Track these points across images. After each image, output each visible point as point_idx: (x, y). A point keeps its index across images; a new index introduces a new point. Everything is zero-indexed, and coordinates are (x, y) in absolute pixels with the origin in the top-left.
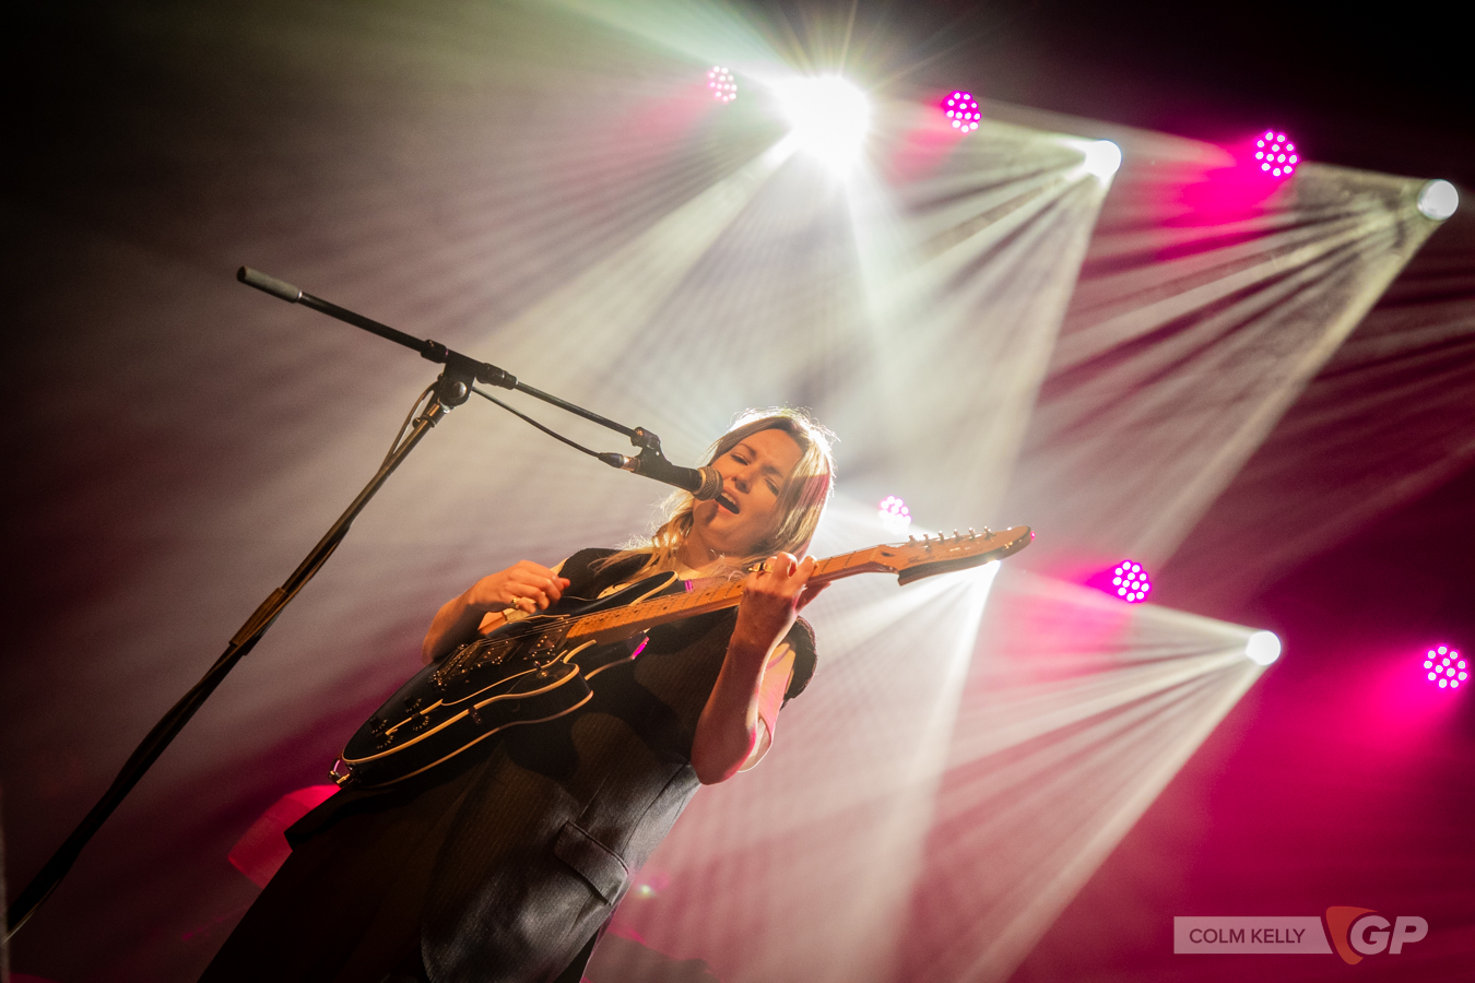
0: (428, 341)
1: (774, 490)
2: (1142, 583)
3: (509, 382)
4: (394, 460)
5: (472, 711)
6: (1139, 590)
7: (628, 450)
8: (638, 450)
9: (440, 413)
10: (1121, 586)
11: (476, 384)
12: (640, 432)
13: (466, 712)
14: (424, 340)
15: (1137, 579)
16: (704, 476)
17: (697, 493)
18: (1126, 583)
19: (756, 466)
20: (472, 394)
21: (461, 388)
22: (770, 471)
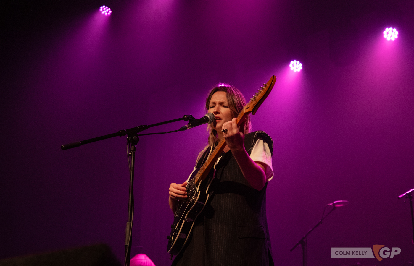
0: (119, 131)
1: (226, 107)
3: (145, 127)
5: (185, 220)
11: (138, 134)
12: (185, 117)
13: (184, 221)
19: (217, 105)
20: (139, 137)
21: (135, 137)
22: (221, 104)
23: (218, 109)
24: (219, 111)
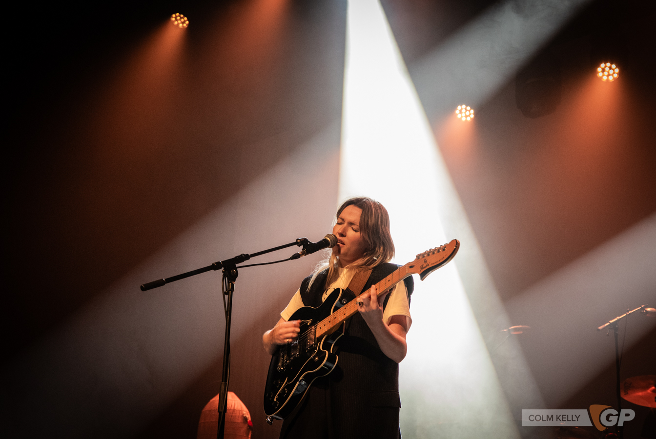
0: (213, 264)
1: (356, 231)
2: (469, 111)
3: (247, 257)
4: (228, 312)
6: (470, 114)
7: (299, 249)
8: (302, 247)
9: (233, 285)
10: (462, 117)
11: (237, 265)
12: (299, 241)
14: (211, 265)
15: (466, 110)
16: (328, 239)
17: (330, 246)
18: (463, 115)
19: (345, 225)
20: (238, 269)
21: (233, 271)
22: (351, 224)
23: (345, 230)
24: (344, 234)
